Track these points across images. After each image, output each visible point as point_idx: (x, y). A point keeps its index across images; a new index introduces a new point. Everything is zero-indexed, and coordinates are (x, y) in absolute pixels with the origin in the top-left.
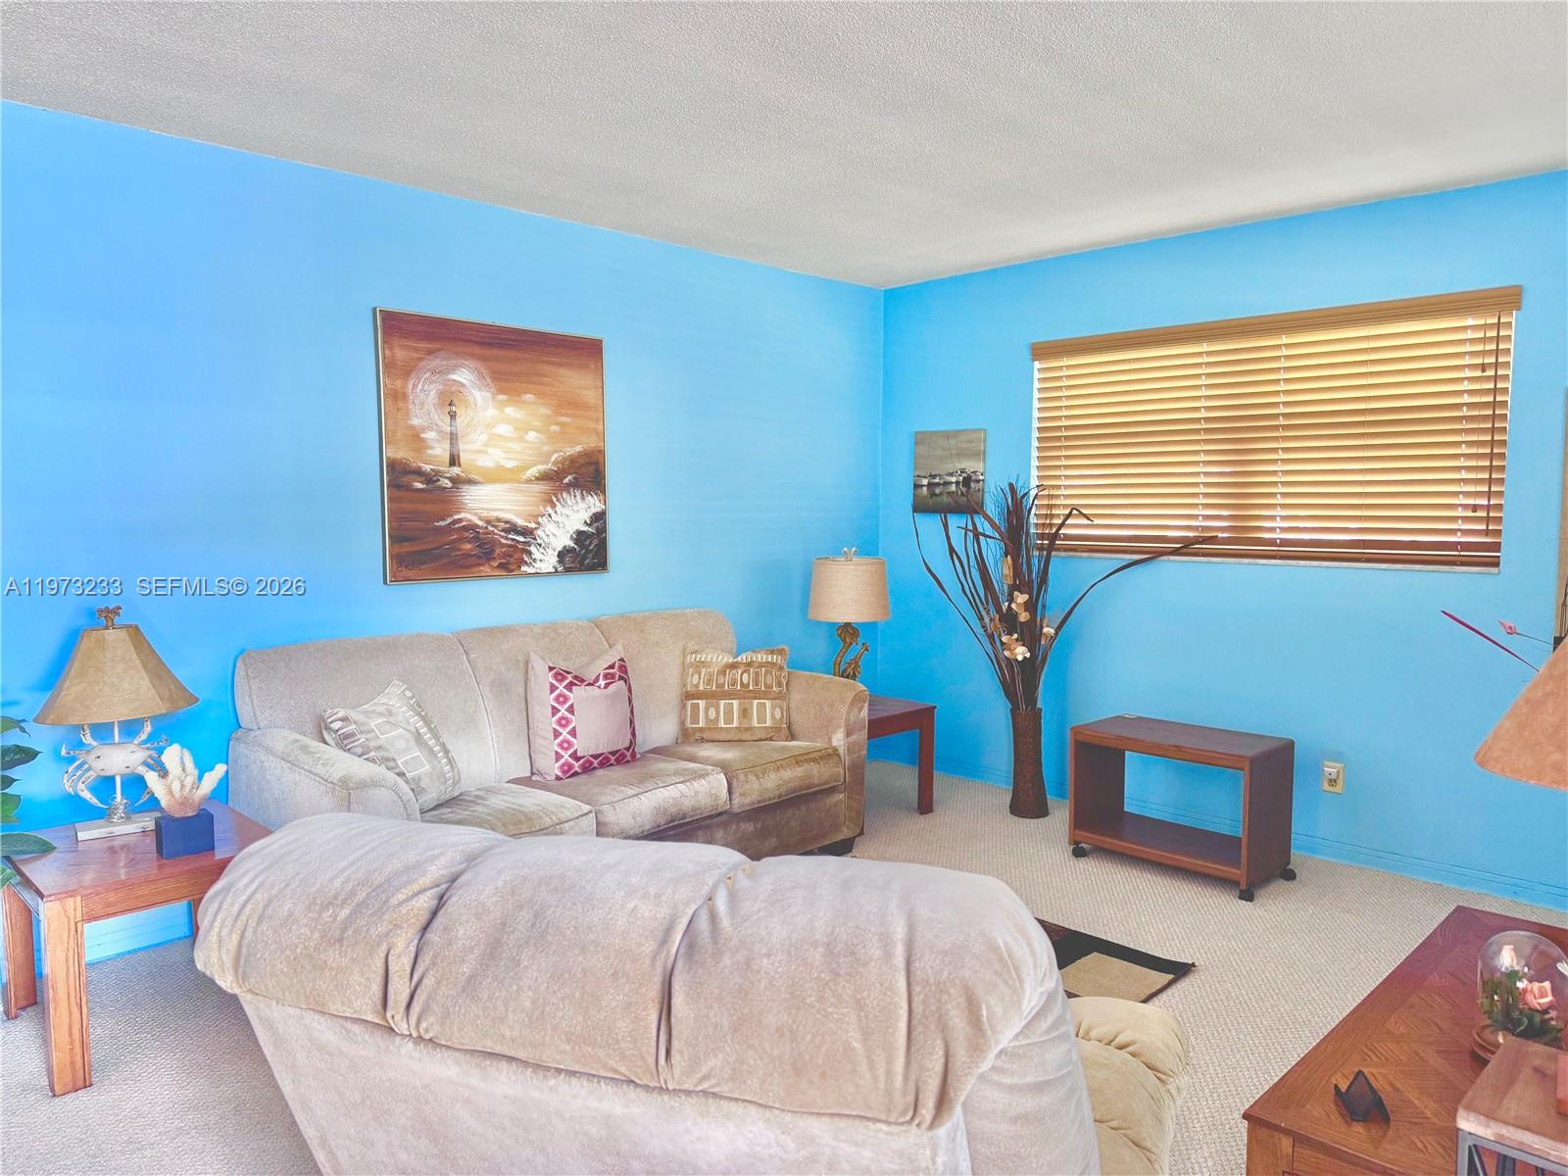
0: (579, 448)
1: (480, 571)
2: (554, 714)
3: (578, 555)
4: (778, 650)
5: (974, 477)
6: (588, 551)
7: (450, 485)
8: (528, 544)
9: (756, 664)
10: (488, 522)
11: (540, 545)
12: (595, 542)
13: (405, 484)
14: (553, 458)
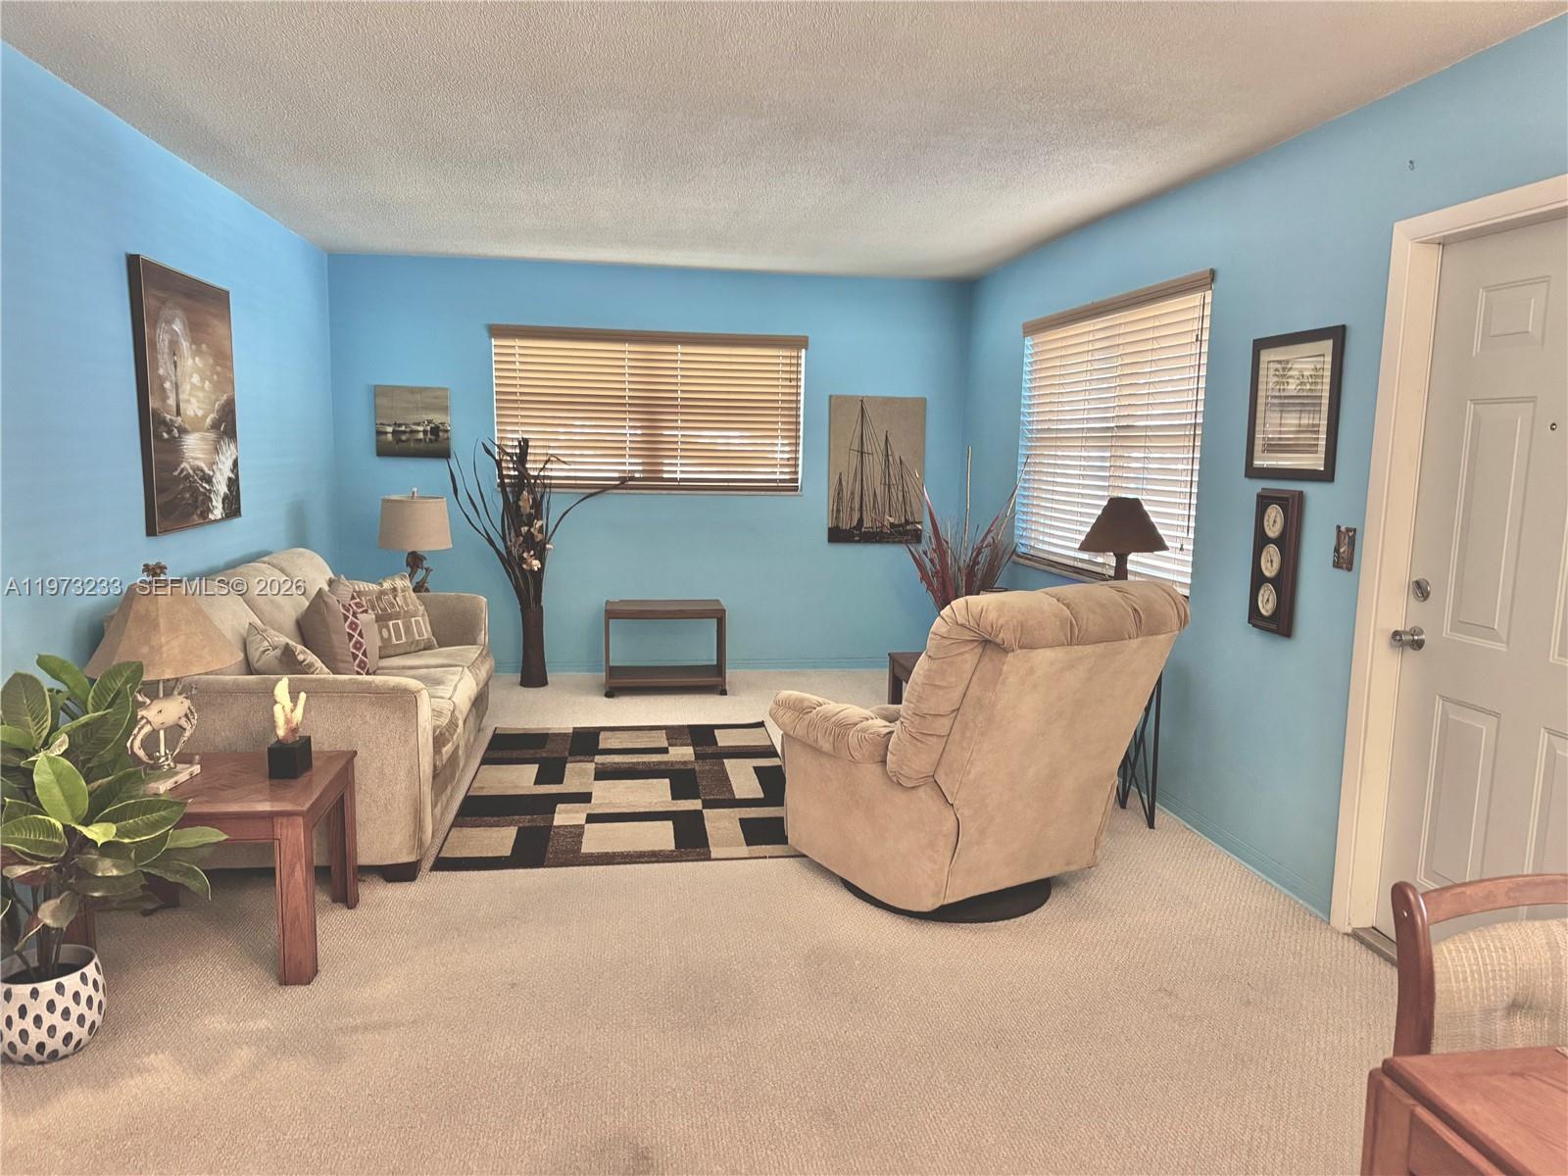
0: (219, 397)
1: (194, 520)
2: (350, 640)
3: (230, 501)
5: (442, 427)
6: (233, 498)
8: (210, 491)
10: (194, 471)
11: (215, 492)
12: (235, 488)
13: (160, 434)
14: (216, 408)
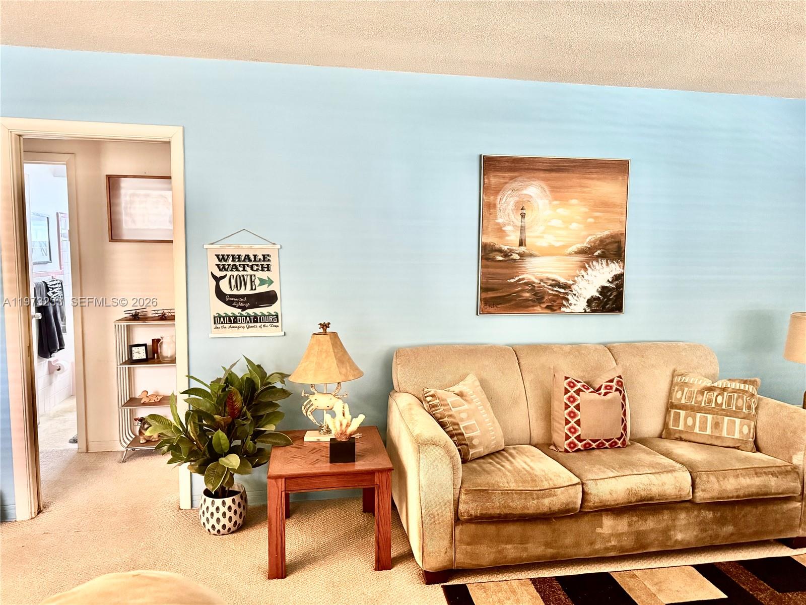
0: (607, 233)
1: (534, 310)
2: (566, 409)
3: (602, 301)
4: (750, 381)
6: (609, 300)
7: (518, 257)
8: (567, 294)
9: (730, 390)
10: (541, 280)
11: (575, 295)
12: (615, 294)
13: (492, 257)
14: (588, 240)
